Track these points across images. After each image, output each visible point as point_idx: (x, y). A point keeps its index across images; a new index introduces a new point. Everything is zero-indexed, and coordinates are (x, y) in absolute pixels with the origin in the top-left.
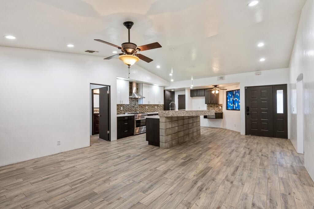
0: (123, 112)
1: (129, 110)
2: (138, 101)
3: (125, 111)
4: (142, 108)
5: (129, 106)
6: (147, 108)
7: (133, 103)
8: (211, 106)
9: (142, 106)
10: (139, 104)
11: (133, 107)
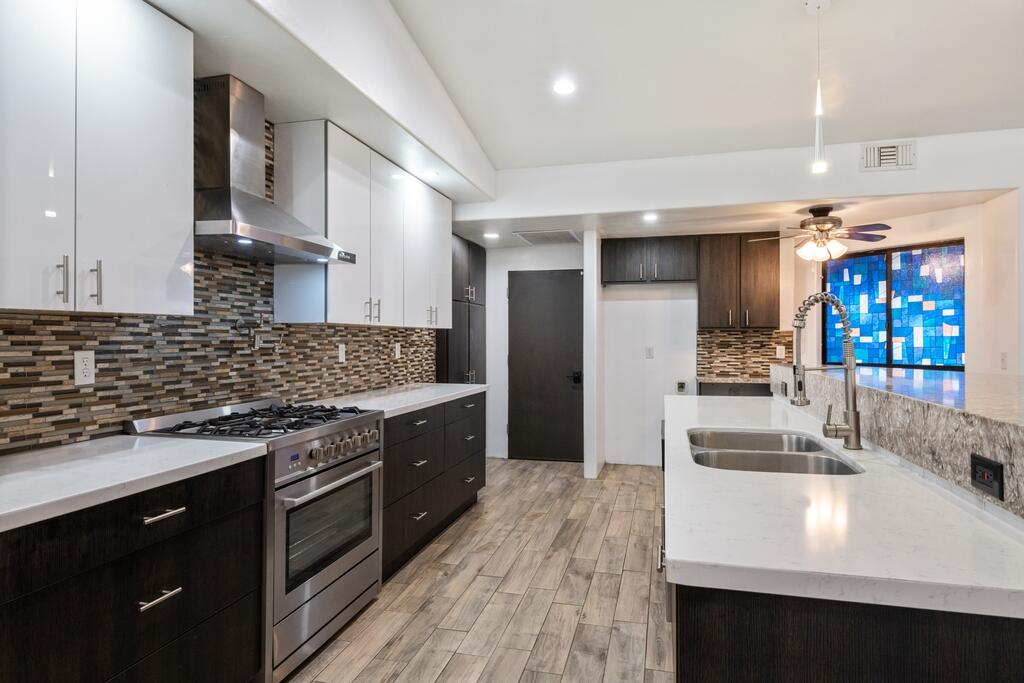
0: (106, 413)
1: (187, 385)
2: (268, 291)
3: (128, 394)
4: (307, 357)
5: (186, 335)
6: (342, 358)
7: (229, 306)
8: (725, 345)
9: (303, 344)
10: (280, 318)
11: (228, 348)
